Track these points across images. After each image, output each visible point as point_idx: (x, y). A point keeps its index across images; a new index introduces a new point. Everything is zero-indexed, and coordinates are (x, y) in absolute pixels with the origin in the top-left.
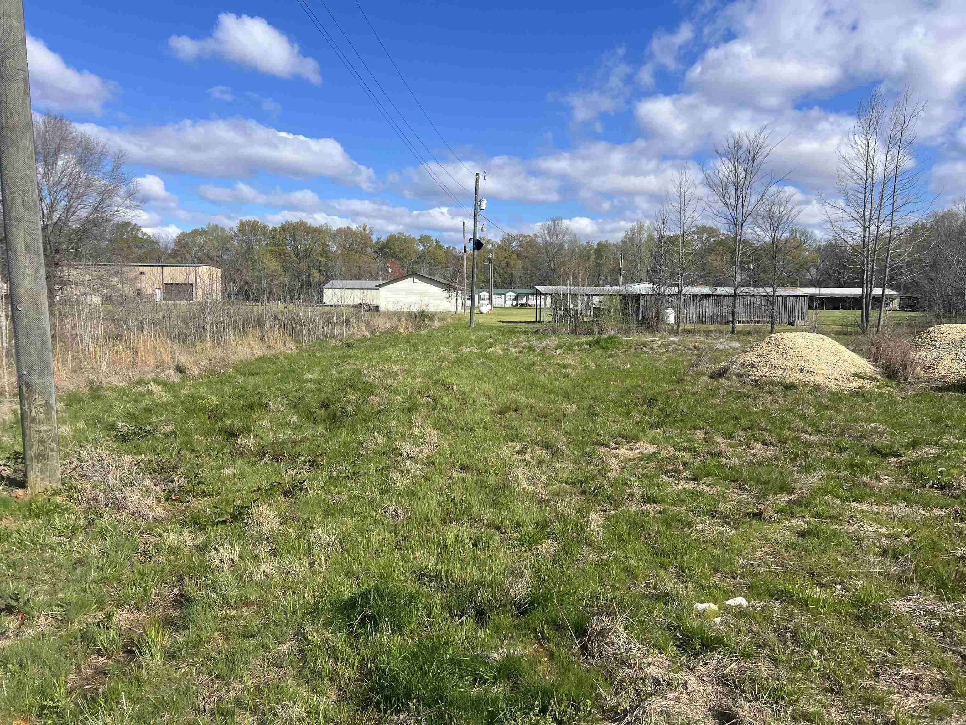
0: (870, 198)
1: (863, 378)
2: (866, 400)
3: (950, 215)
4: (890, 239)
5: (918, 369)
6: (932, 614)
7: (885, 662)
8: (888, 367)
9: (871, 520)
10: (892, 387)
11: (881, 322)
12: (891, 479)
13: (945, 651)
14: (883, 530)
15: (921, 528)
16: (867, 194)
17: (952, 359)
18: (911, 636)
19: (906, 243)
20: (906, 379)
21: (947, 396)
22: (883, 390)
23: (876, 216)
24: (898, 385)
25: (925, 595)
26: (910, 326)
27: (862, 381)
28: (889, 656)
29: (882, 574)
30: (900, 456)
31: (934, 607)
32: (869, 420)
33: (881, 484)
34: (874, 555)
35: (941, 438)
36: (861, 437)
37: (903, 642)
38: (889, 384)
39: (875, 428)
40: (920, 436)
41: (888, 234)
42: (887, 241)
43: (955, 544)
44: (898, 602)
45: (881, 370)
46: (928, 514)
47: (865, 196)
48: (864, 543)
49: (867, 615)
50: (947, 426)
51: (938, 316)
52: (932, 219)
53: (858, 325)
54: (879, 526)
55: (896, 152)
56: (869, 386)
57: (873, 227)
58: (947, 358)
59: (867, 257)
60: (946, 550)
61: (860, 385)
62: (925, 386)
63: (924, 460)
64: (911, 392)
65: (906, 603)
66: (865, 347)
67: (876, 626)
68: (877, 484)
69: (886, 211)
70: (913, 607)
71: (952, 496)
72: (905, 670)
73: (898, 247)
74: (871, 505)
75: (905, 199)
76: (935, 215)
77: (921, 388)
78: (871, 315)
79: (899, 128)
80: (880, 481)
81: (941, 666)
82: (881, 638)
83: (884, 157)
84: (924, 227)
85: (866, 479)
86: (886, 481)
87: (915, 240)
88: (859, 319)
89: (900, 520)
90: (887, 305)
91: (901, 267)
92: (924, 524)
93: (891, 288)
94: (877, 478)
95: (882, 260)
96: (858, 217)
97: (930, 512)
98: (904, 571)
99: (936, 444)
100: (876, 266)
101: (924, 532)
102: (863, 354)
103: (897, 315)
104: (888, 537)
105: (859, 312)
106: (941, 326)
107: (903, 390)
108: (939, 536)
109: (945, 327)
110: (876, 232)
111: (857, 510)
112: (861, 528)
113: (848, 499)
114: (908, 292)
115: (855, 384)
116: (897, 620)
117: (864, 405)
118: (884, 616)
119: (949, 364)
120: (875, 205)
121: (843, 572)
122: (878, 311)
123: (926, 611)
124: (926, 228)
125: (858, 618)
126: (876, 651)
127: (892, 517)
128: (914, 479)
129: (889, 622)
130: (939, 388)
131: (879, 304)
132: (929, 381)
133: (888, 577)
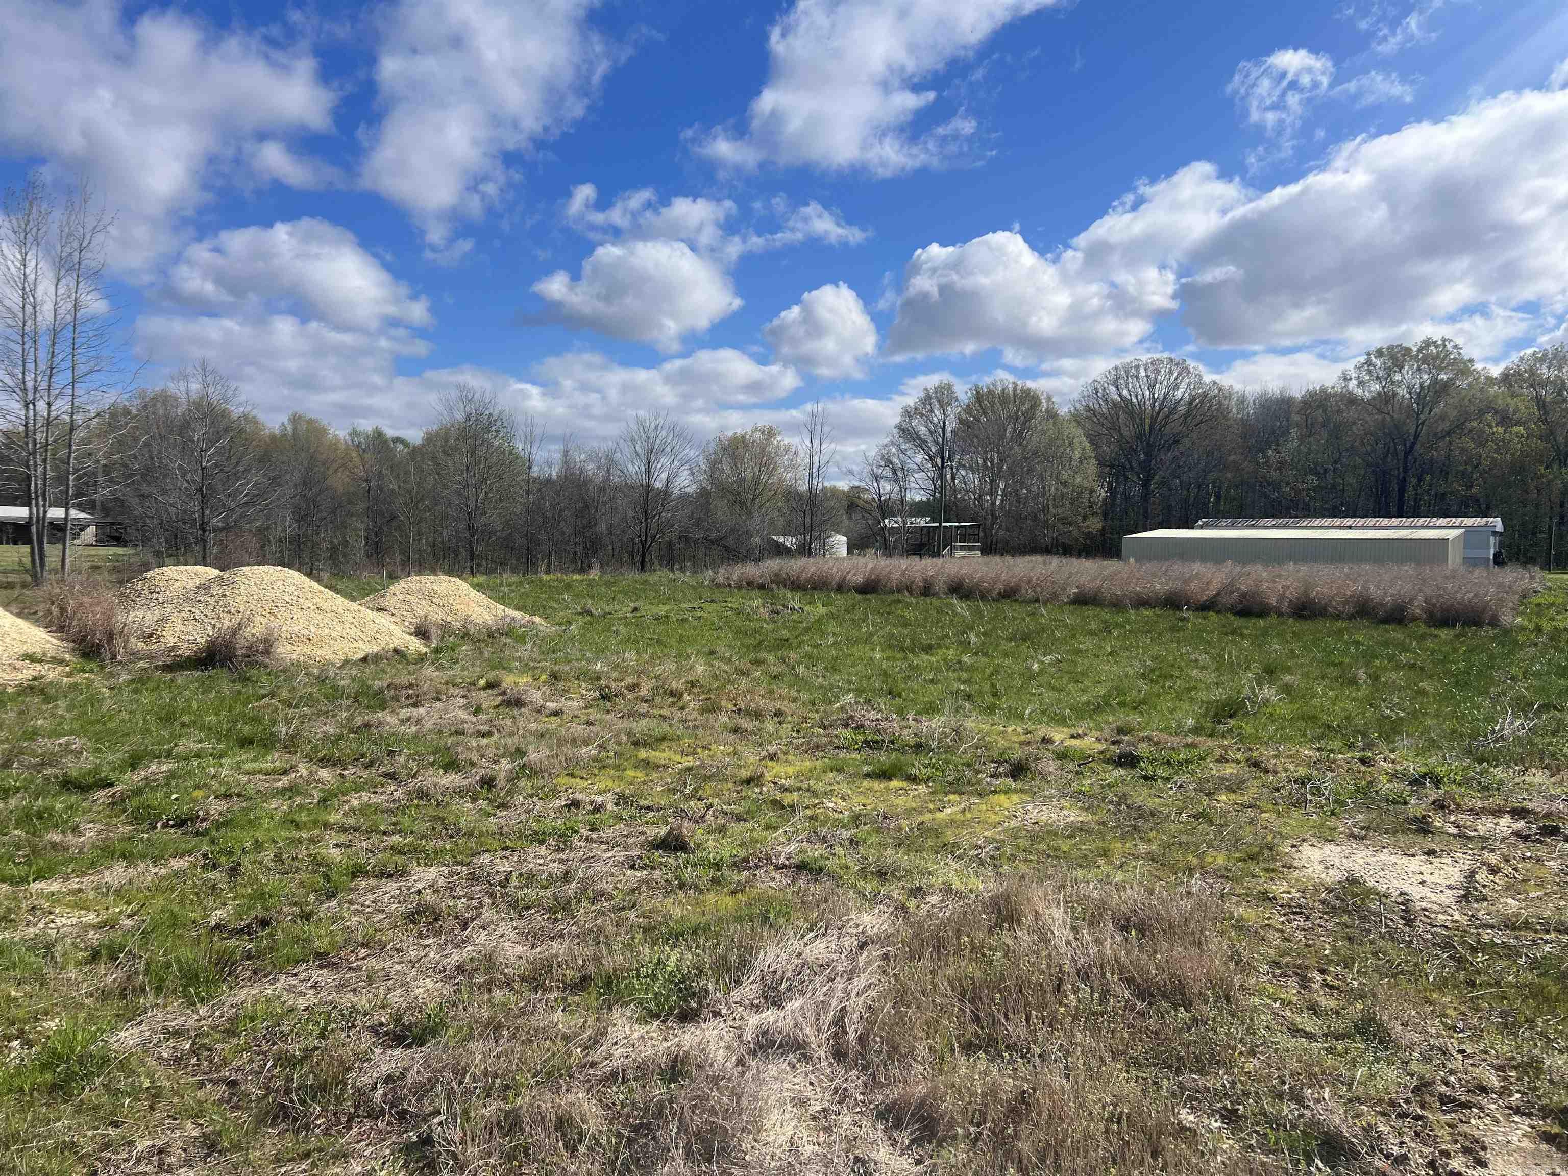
0: (32, 353)
1: (40, 661)
2: (48, 699)
3: (164, 398)
4: (73, 428)
5: (133, 640)
6: (177, 1033)
7: (106, 1146)
8: (83, 639)
9: (67, 905)
10: (91, 671)
11: (67, 567)
12: (99, 827)
13: (201, 1085)
14: (91, 918)
15: (153, 898)
16: (27, 346)
17: (184, 620)
18: (147, 1084)
19: (99, 436)
20: (114, 657)
21: (181, 678)
22: (78, 678)
23: (44, 385)
24: (102, 667)
25: (165, 1006)
26: (114, 570)
27: (38, 667)
28: (112, 1132)
29: (92, 995)
30: (111, 785)
31: (180, 1021)
32: (56, 733)
33: (82, 839)
34: (76, 966)
35: (176, 745)
36: (43, 764)
37: (134, 1100)
38: (87, 668)
39: (68, 744)
40: (143, 748)
41: (67, 418)
42: (68, 428)
43: (206, 907)
44: (122, 1034)
45: (72, 645)
46: (163, 871)
47: (23, 349)
48: (58, 951)
49: (70, 1077)
50: (183, 725)
51: (158, 554)
52: (139, 401)
53: (27, 571)
54: (82, 912)
55: (73, 285)
56: (51, 673)
57: (41, 405)
58: (176, 618)
59: (34, 453)
60: (194, 922)
61: (35, 674)
62: (147, 666)
63: (150, 784)
64: (124, 677)
65: (136, 1030)
66: (42, 608)
67: (87, 1089)
68: (76, 839)
69: (62, 379)
70: (148, 1033)
71: (198, 834)
72: (142, 1145)
73: (86, 441)
74: (67, 878)
75: (92, 364)
76: (142, 395)
77: (141, 669)
78: (47, 553)
79: (76, 245)
80: (81, 834)
81: (196, 1115)
82: (96, 1108)
83: (53, 288)
84: (126, 412)
85: (56, 837)
86: (91, 833)
87: (113, 432)
88: (27, 561)
89: (118, 892)
90: (76, 536)
91: (95, 474)
92: (157, 889)
93: (80, 507)
94: (75, 830)
95: (62, 461)
96: (11, 383)
97: (165, 865)
98: (129, 978)
99: (168, 756)
100: (52, 470)
101: (159, 902)
102: (37, 621)
103: (93, 553)
104: (99, 927)
105: (26, 549)
106: (165, 568)
107: (112, 675)
108: (182, 902)
109: (170, 571)
110: (46, 414)
111: (41, 894)
112: (52, 925)
113: (24, 880)
114: (107, 516)
115: (27, 673)
116: (123, 1066)
117: (44, 707)
118: (100, 1067)
119: (179, 627)
120: (42, 366)
121: (21, 1013)
122: (59, 546)
123: (169, 1032)
124: (129, 413)
125: (54, 1088)
126: (90, 1133)
127: (103, 891)
128: (136, 818)
129: (109, 1073)
130: (168, 666)
131: (60, 534)
132: (151, 657)
133: (104, 995)
